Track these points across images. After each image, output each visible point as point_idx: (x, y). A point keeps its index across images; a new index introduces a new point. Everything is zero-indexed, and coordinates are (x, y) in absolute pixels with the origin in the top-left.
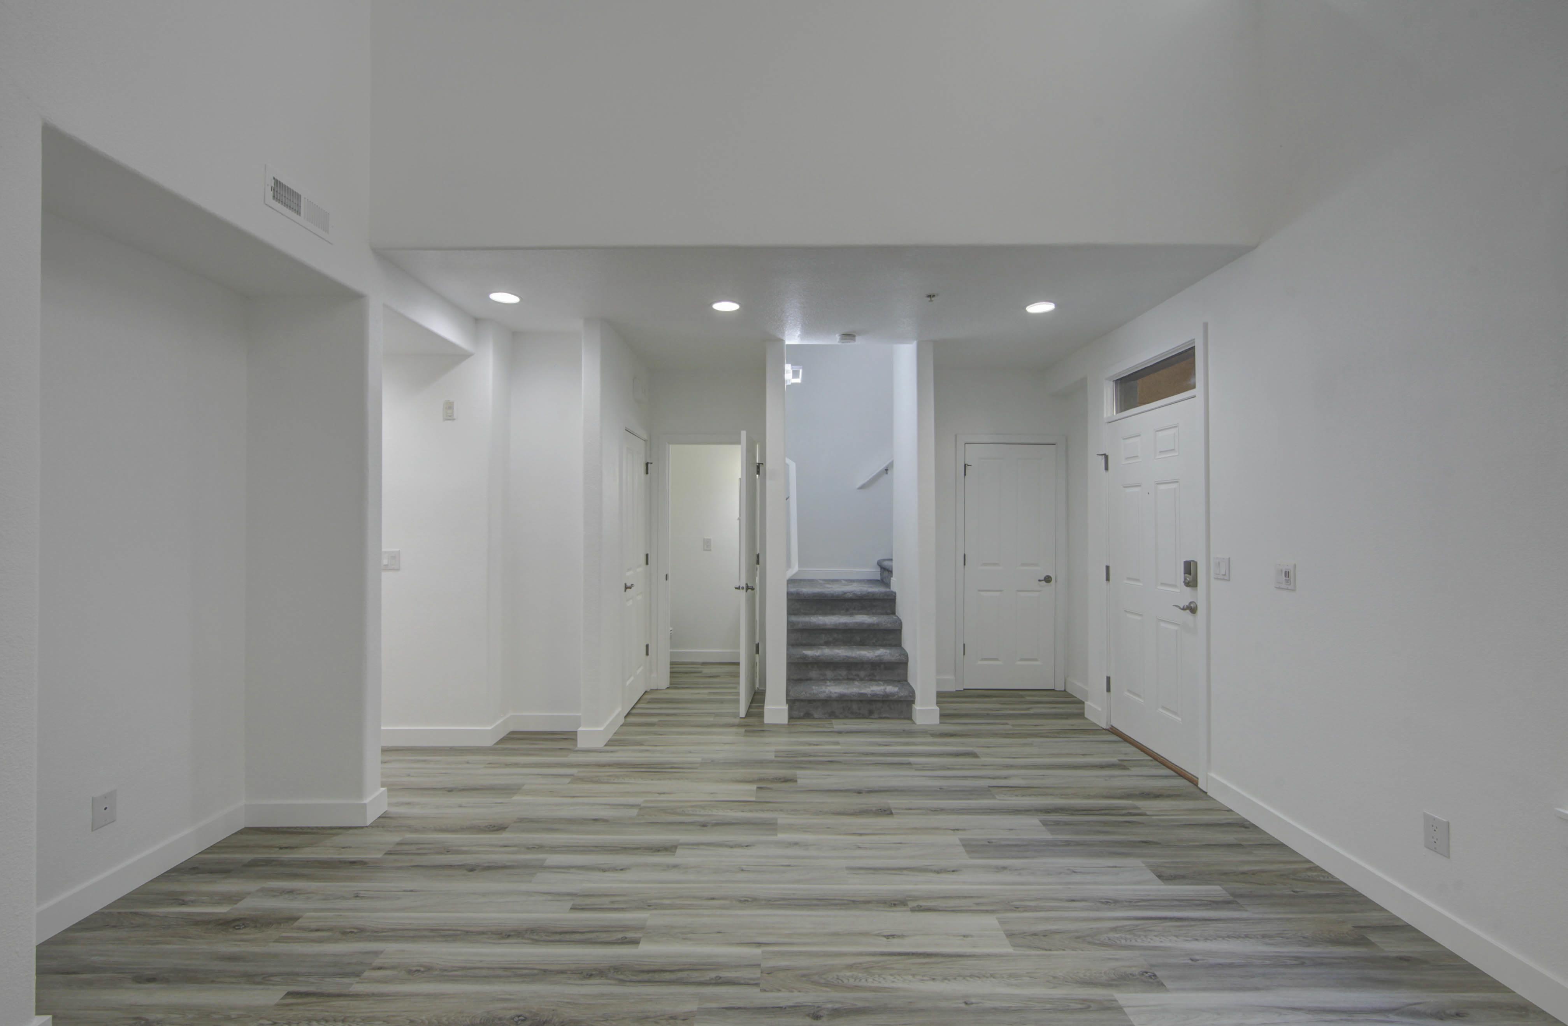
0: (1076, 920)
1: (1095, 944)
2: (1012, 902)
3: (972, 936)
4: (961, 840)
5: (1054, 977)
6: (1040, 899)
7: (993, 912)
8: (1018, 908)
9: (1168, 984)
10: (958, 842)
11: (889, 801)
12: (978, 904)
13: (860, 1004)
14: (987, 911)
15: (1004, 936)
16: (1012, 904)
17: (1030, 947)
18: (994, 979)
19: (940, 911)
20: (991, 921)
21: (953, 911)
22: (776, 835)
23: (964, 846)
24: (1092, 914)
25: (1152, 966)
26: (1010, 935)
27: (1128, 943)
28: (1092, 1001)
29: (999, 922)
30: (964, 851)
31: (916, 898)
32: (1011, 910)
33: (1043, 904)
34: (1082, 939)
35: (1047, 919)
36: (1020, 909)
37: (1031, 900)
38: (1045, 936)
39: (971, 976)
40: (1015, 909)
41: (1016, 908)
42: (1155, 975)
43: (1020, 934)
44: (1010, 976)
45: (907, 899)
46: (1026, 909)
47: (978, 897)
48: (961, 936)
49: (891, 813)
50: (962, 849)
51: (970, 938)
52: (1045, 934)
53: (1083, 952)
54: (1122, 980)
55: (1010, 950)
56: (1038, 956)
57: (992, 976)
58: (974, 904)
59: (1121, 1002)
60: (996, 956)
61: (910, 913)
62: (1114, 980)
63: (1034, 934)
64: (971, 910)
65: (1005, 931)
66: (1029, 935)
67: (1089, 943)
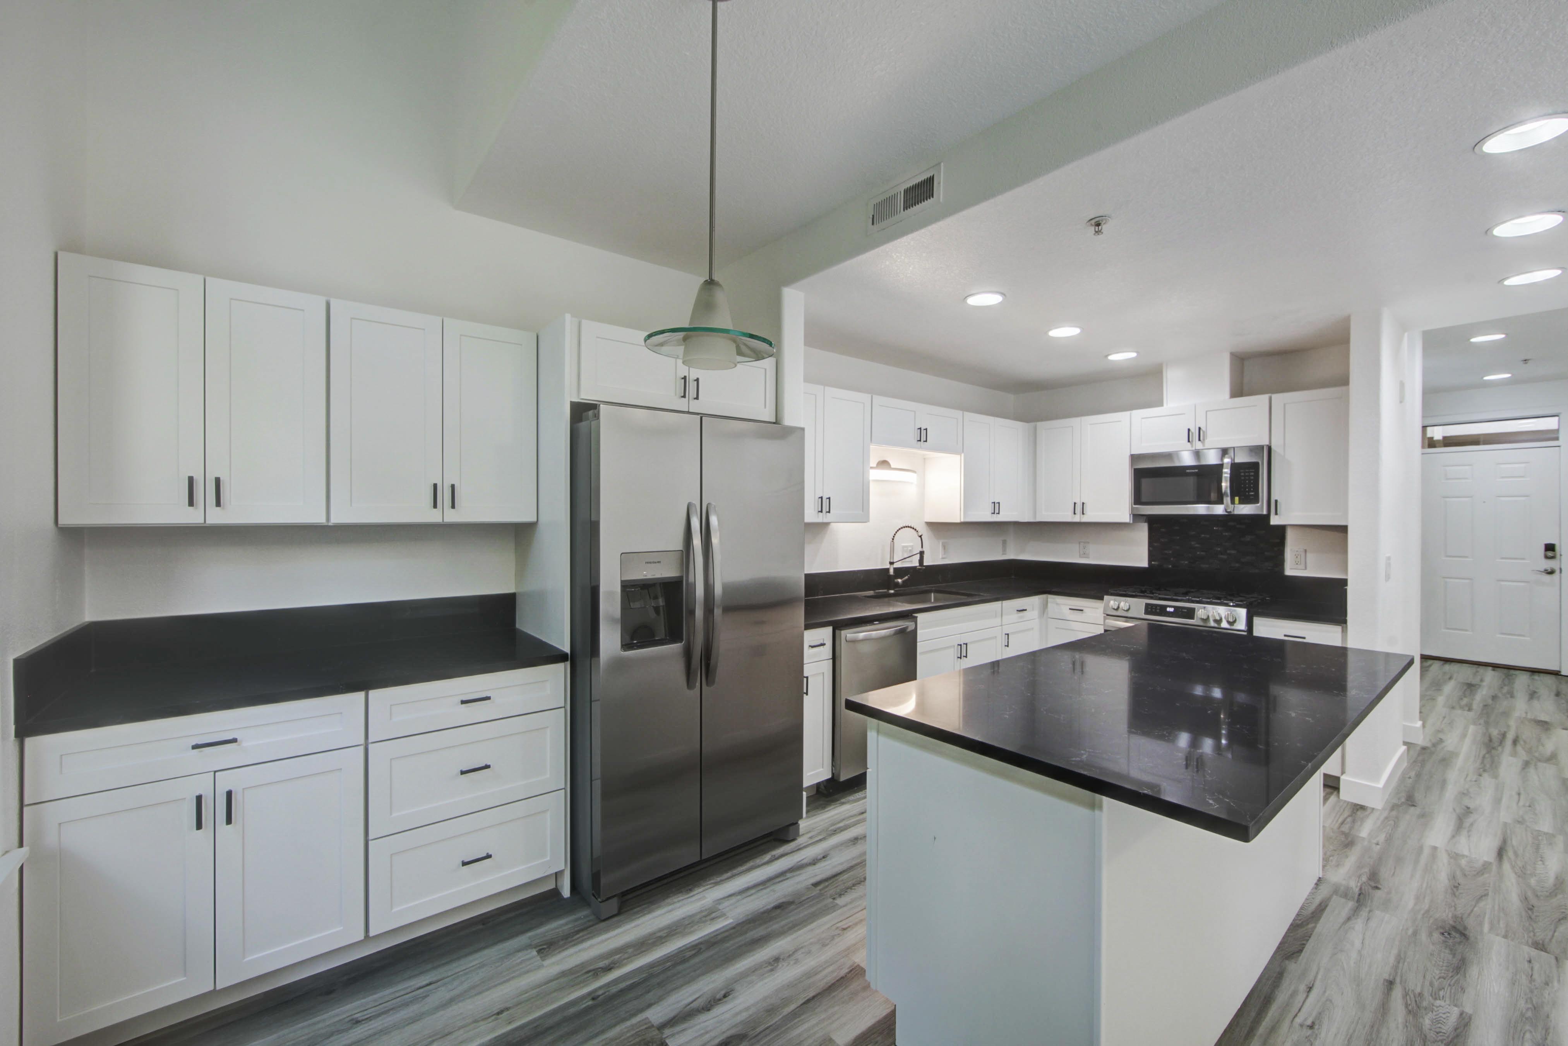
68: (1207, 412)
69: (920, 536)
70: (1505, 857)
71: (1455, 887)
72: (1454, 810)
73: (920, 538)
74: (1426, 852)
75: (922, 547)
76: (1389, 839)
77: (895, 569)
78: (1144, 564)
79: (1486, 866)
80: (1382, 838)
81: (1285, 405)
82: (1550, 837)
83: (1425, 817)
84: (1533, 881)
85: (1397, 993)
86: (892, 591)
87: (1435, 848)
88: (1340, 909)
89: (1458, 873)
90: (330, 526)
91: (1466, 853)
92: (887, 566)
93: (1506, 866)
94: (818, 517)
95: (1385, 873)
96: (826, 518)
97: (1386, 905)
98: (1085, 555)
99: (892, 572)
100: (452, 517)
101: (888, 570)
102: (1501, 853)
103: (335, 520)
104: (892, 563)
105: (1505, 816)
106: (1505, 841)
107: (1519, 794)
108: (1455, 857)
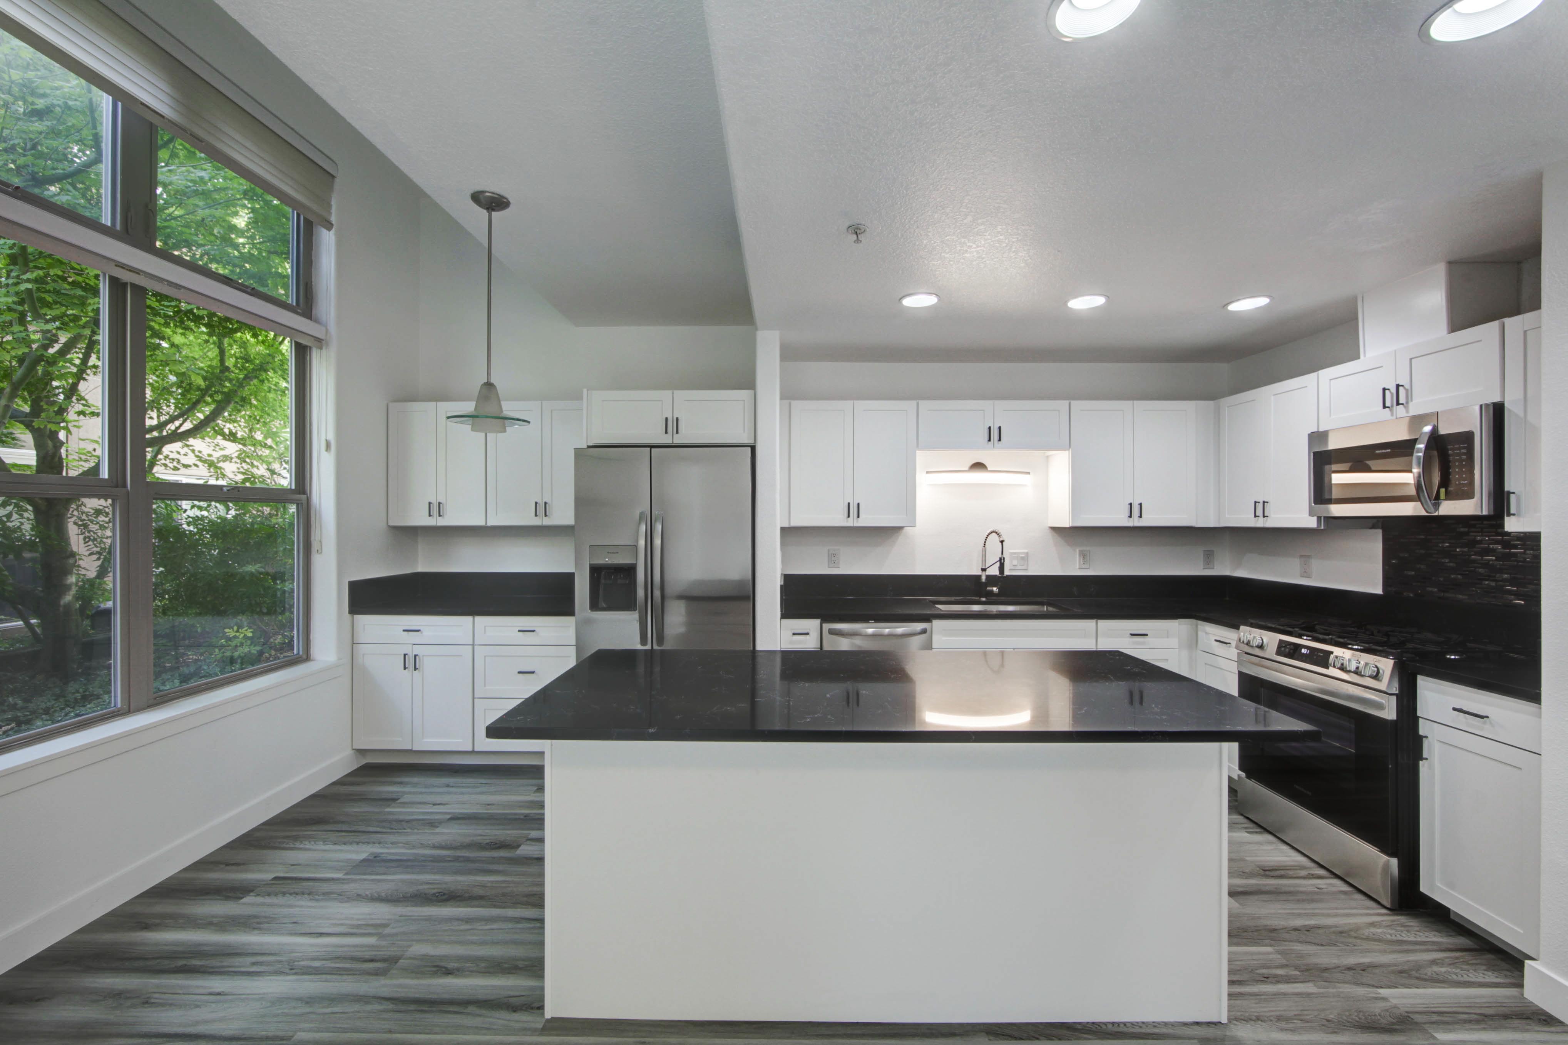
68: (1411, 359)
69: (1002, 542)
73: (1000, 544)
75: (1002, 554)
77: (988, 577)
78: (1379, 591)
81: (1525, 332)
86: (984, 599)
90: (488, 527)
92: (979, 573)
94: (847, 521)
96: (857, 522)
98: (1305, 574)
99: (983, 579)
100: (547, 522)
101: (979, 577)
103: (490, 524)
104: (984, 570)
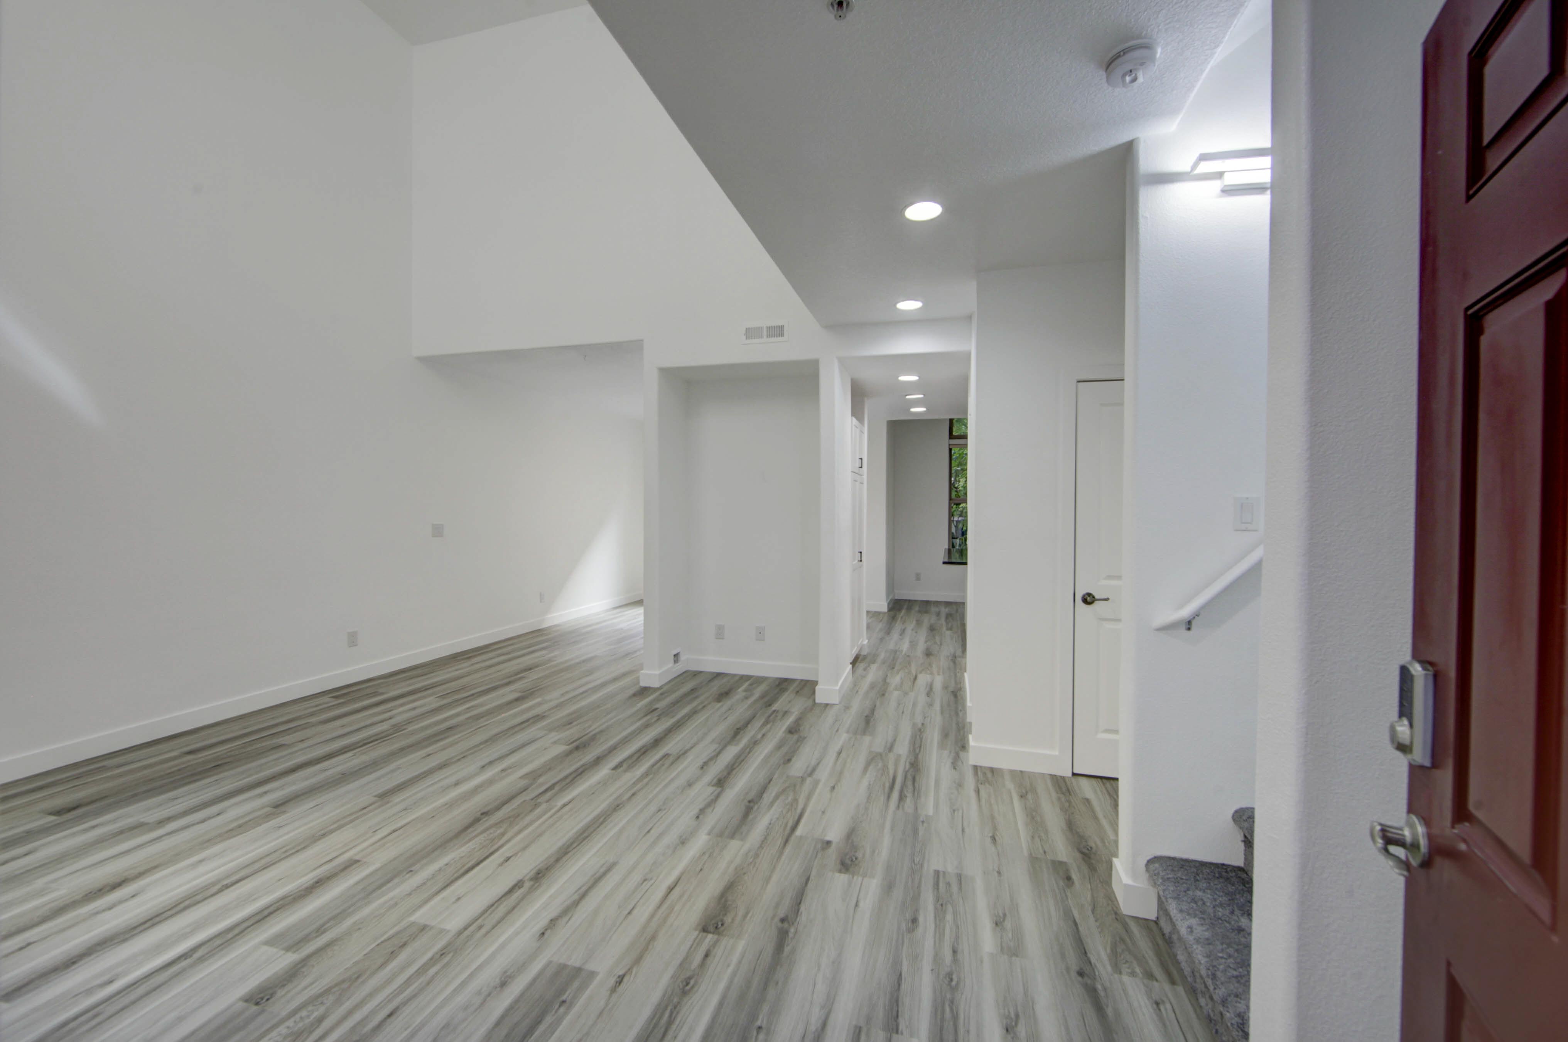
0: (371, 995)
1: (336, 985)
2: (453, 956)
3: (454, 903)
4: (592, 974)
5: (359, 929)
6: (428, 983)
7: (460, 933)
8: (442, 955)
9: (242, 1004)
10: (590, 967)
11: (741, 946)
12: (480, 927)
13: (471, 829)
14: (465, 928)
15: (427, 923)
16: (451, 955)
17: (398, 933)
18: (407, 893)
19: (501, 898)
20: (454, 924)
21: (492, 905)
22: (709, 834)
23: (579, 970)
24: (358, 1016)
25: (263, 1011)
26: (424, 928)
27: (297, 1017)
28: (316, 937)
29: (445, 930)
30: (569, 963)
31: (532, 890)
32: (445, 948)
33: (420, 981)
34: (355, 978)
35: (403, 969)
36: (439, 954)
37: (437, 973)
38: (392, 952)
39: (424, 883)
40: (443, 952)
41: (443, 954)
42: (257, 1004)
43: (417, 936)
44: (396, 904)
45: (538, 884)
46: (432, 961)
47: (488, 932)
48: (463, 896)
49: (705, 930)
50: (575, 961)
51: (454, 900)
52: (393, 954)
53: (345, 967)
54: (292, 974)
55: (412, 919)
56: (386, 932)
57: (410, 894)
58: (484, 925)
59: (289, 954)
60: (420, 907)
61: (520, 877)
62: (303, 967)
63: (404, 945)
64: (480, 917)
65: (432, 928)
66: (408, 941)
67: (343, 981)
70: (914, 677)
71: (930, 665)
72: (934, 694)
74: (941, 673)
76: (956, 675)
79: (921, 673)
80: (958, 674)
82: (896, 689)
83: (945, 687)
84: (907, 671)
85: (939, 643)
87: (939, 674)
88: (959, 652)
89: (929, 668)
91: (928, 676)
93: (914, 674)
95: (952, 664)
97: (948, 657)
102: (915, 678)
105: (912, 695)
106: (914, 683)
107: (903, 712)
108: (932, 673)
